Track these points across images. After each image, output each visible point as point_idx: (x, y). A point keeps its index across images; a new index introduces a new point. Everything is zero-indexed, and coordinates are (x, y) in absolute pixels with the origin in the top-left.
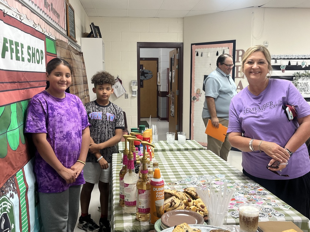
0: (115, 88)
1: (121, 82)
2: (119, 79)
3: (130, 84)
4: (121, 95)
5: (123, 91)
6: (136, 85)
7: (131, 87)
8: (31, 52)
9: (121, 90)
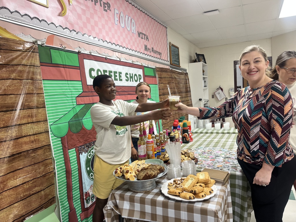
0: (218, 94)
1: (222, 90)
2: (221, 88)
3: (229, 91)
4: (222, 98)
5: (223, 96)
6: (233, 91)
7: (229, 93)
8: (129, 76)
9: (222, 95)
